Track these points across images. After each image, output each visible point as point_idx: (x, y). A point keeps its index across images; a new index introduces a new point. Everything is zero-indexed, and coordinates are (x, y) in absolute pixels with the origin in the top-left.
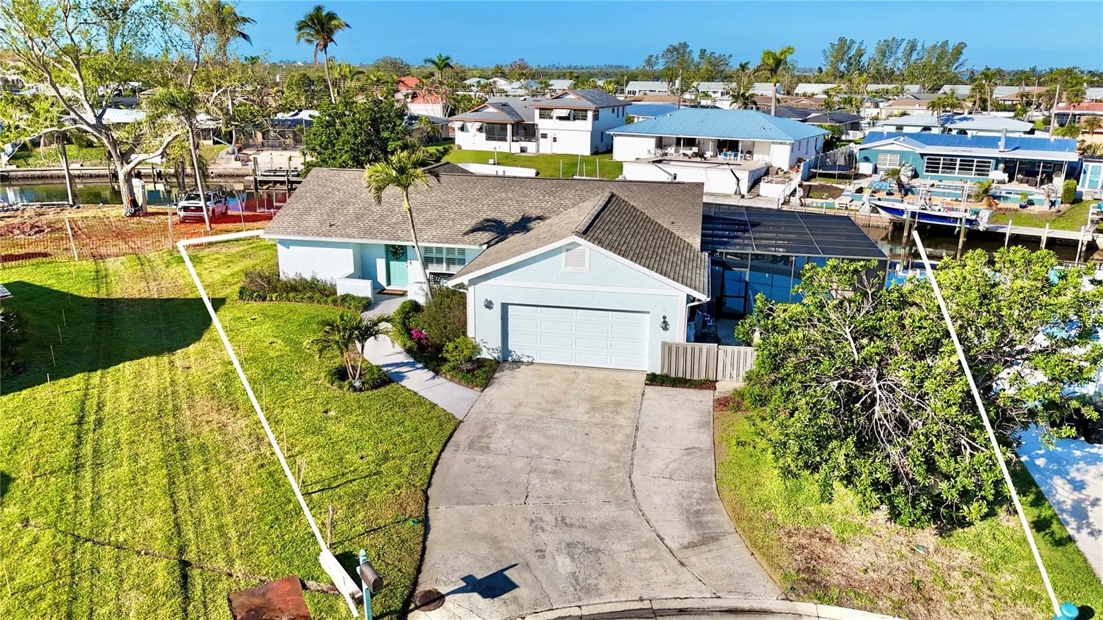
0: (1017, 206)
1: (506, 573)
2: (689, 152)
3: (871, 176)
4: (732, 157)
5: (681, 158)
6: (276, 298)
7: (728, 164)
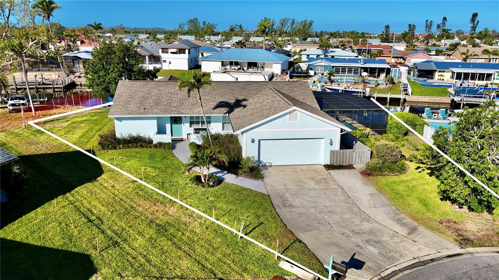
0: (374, 86)
1: (354, 257)
2: (236, 68)
3: (314, 76)
4: (256, 70)
5: (233, 70)
6: (123, 147)
7: (256, 73)
